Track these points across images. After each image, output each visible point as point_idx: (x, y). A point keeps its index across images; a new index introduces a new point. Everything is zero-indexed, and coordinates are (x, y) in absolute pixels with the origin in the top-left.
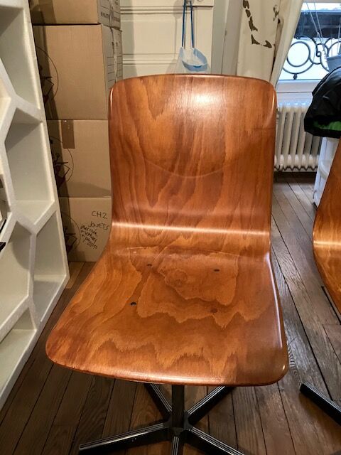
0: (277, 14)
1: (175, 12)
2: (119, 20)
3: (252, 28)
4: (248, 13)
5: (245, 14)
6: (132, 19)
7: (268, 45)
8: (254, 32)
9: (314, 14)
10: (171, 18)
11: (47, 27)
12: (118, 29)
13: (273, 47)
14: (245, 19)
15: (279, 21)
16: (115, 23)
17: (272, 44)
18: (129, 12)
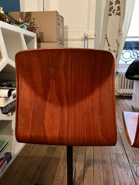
0: (117, 42)
1: (82, 40)
2: (63, 42)
3: (109, 46)
4: (107, 41)
5: (106, 41)
6: (68, 42)
7: (114, 51)
8: (110, 47)
9: (132, 42)
10: (81, 42)
11: (41, 43)
12: (63, 44)
13: (116, 52)
14: (106, 43)
15: (118, 44)
16: (62, 43)
17: (116, 51)
18: (67, 40)
